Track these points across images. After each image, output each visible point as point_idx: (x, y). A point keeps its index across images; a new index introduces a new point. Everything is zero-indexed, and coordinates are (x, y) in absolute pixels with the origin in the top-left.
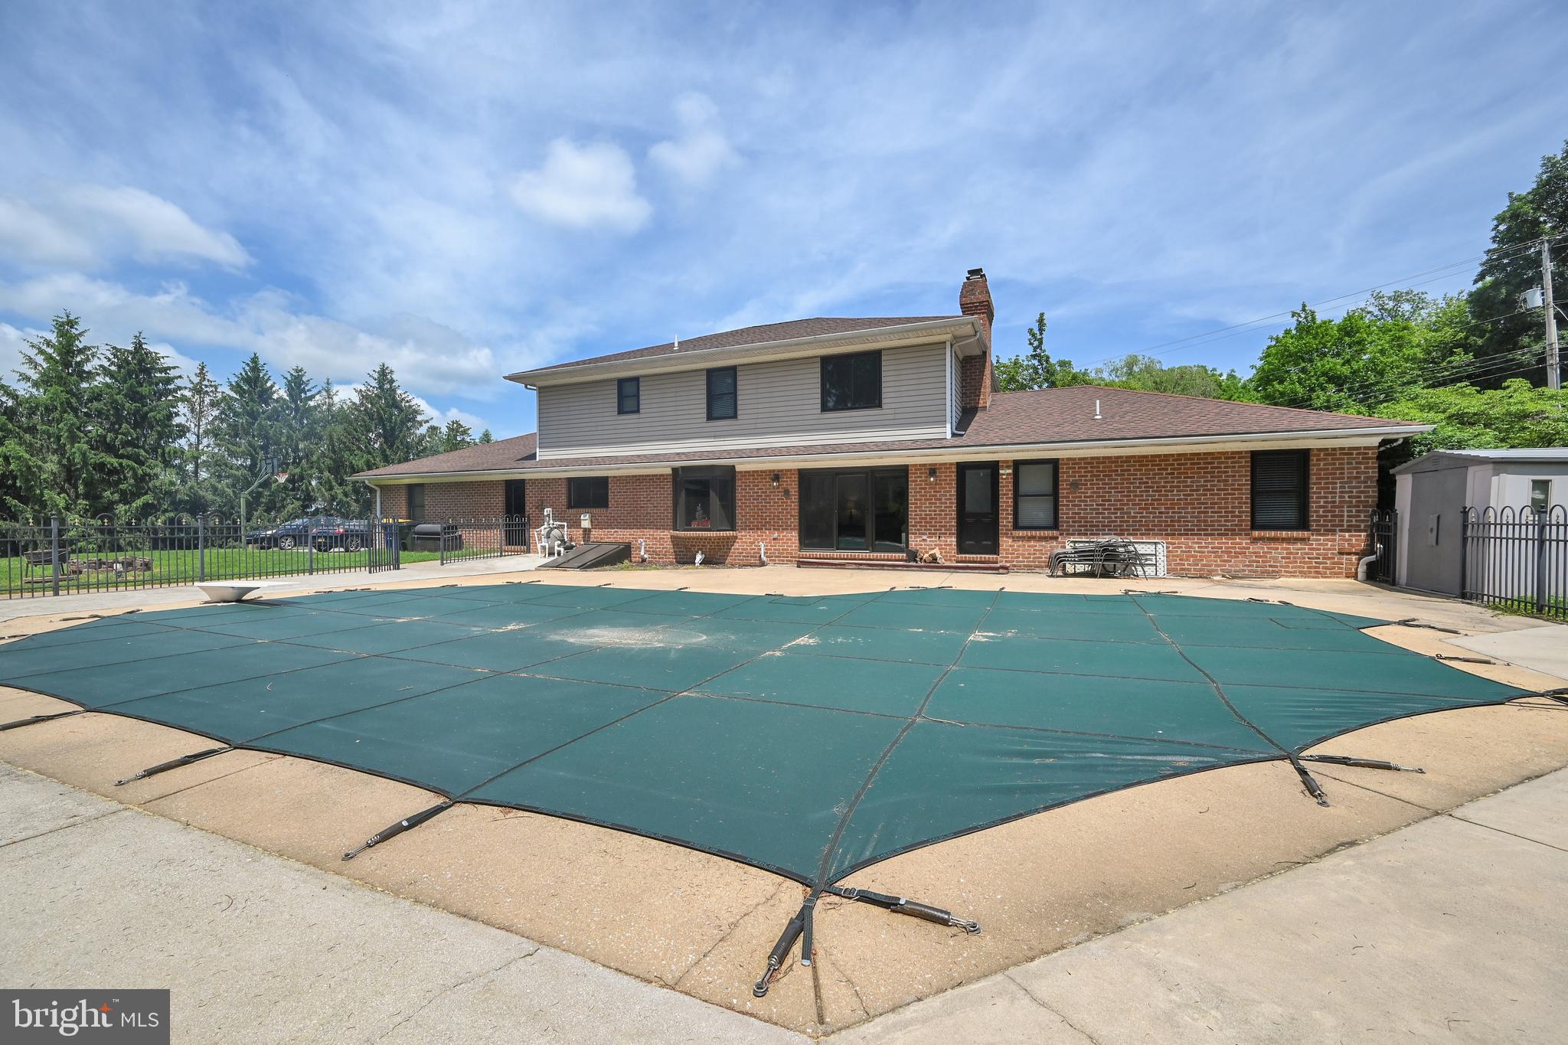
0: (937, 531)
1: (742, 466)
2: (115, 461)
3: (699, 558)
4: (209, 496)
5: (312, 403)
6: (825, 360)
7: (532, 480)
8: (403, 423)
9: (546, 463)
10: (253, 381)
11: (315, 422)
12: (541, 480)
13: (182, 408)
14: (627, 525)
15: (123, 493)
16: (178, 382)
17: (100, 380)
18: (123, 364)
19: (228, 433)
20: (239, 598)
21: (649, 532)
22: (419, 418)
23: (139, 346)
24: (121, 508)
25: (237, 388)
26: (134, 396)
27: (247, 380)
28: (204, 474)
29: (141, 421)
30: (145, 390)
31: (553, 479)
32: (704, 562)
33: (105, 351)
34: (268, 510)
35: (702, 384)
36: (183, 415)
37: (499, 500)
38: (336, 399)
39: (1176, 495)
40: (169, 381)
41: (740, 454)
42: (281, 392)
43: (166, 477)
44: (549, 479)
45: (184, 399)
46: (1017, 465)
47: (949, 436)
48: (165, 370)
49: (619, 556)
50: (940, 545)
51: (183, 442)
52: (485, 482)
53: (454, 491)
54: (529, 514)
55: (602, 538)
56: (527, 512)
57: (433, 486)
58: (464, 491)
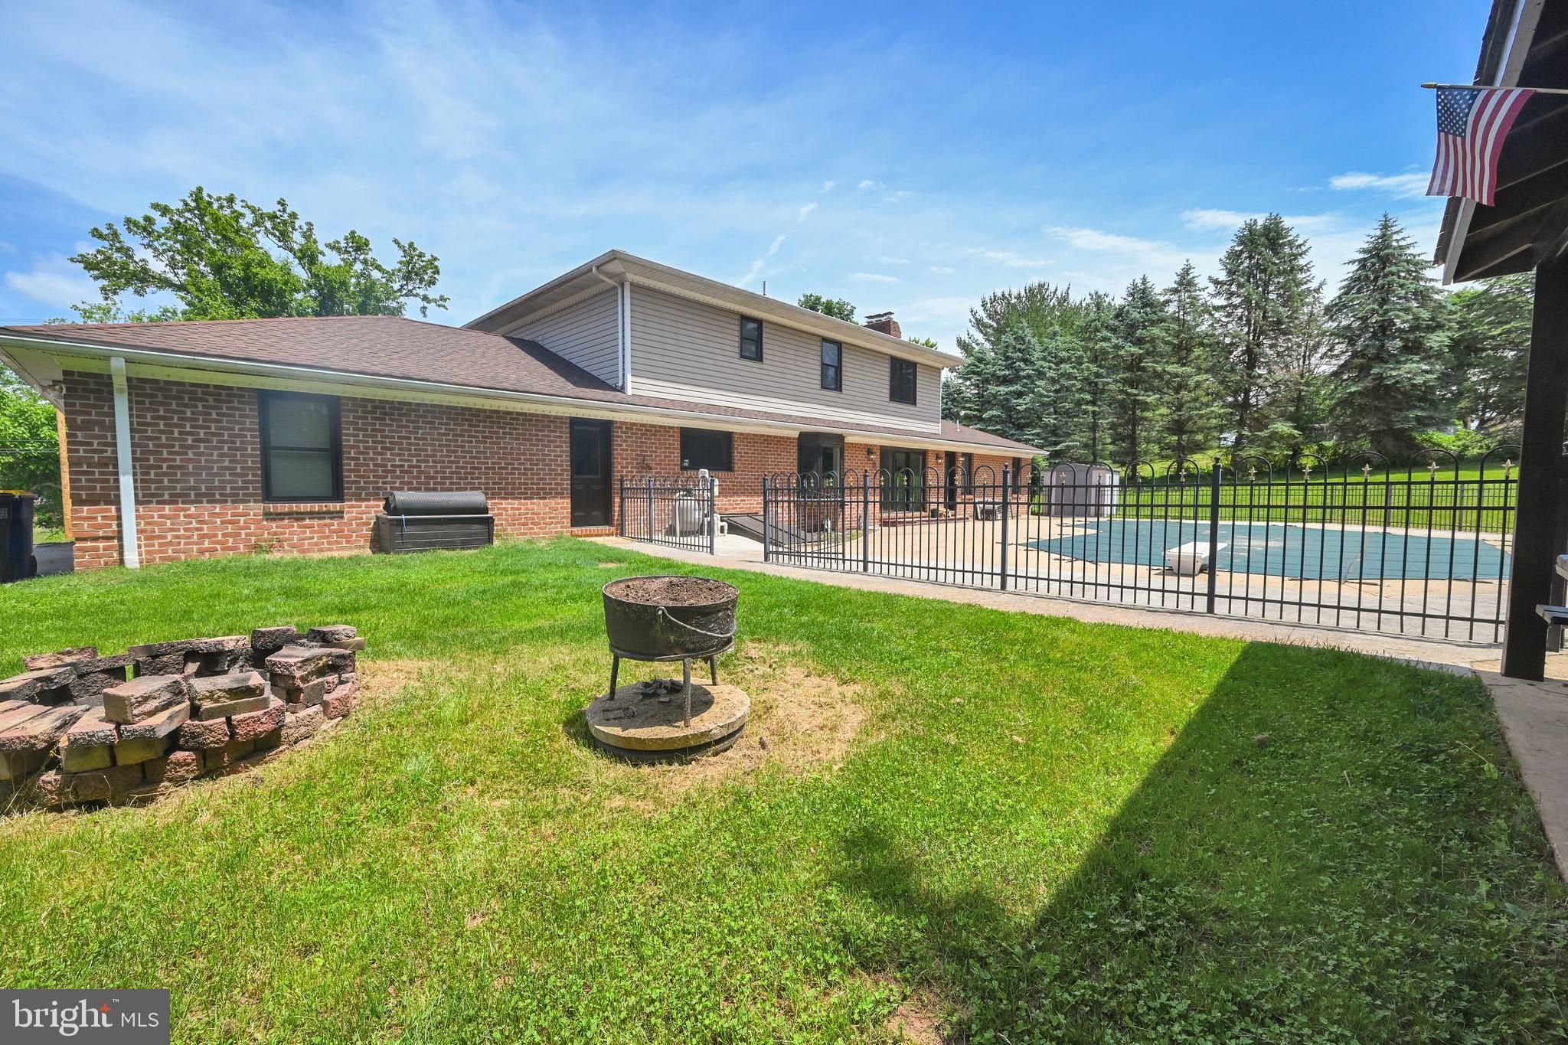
1: (847, 436)
6: (891, 359)
7: (626, 423)
12: (642, 425)
14: (754, 493)
31: (660, 427)
35: (817, 349)
41: (848, 427)
44: (654, 426)
47: (937, 431)
52: (531, 415)
53: (446, 424)
54: (622, 476)
55: (726, 509)
56: (619, 472)
57: (375, 407)
58: (475, 426)
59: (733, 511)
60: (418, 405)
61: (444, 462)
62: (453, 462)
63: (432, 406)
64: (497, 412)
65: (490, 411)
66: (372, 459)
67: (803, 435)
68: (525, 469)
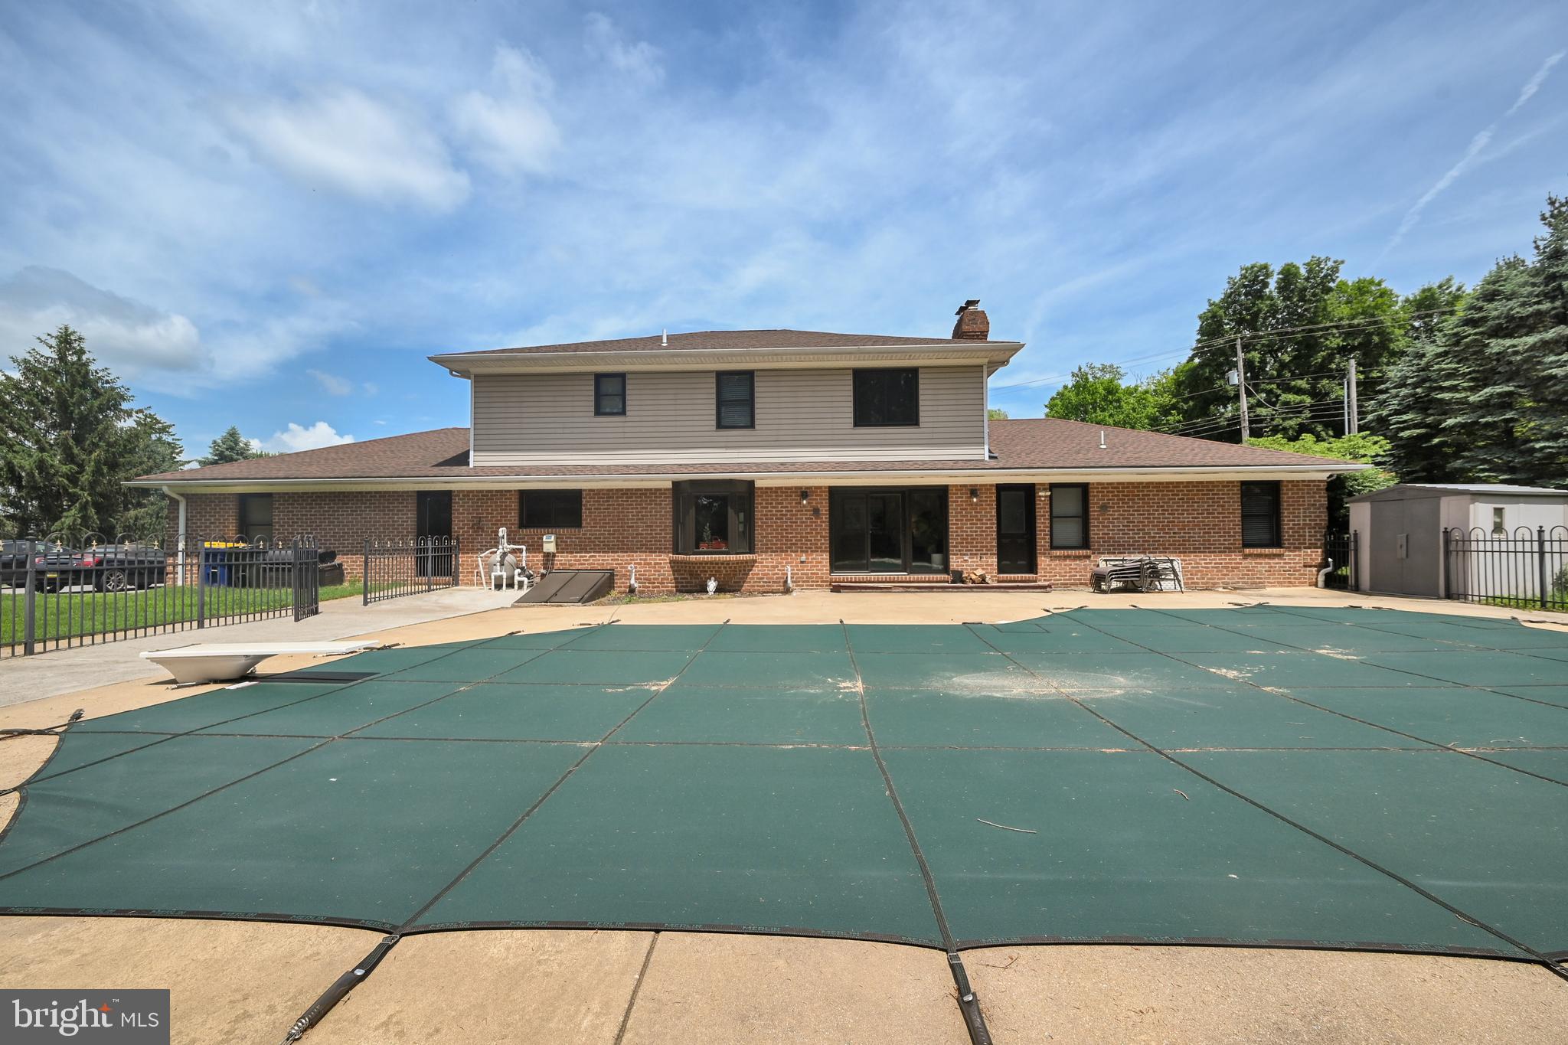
0: (978, 552)
1: (763, 481)
3: (712, 585)
6: (857, 374)
7: (462, 491)
9: (485, 471)
12: (478, 491)
14: (609, 548)
21: (640, 556)
31: (496, 491)
32: (718, 590)
35: (710, 387)
39: (1186, 518)
41: (761, 468)
44: (490, 492)
46: (1056, 487)
47: (987, 457)
49: (601, 588)
52: (385, 492)
53: (328, 504)
54: (458, 535)
55: (571, 565)
56: (456, 532)
57: (289, 497)
58: (346, 504)
59: (580, 567)
60: (313, 493)
61: (326, 529)
62: (331, 529)
63: (320, 493)
64: (360, 493)
65: (357, 492)
66: (286, 530)
67: (676, 484)
68: (379, 532)
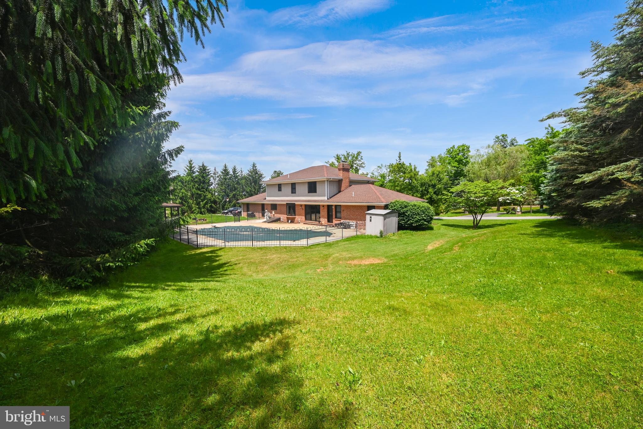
0: (324, 218)
1: (296, 203)
2: (200, 192)
3: (290, 221)
4: (217, 200)
5: (237, 175)
6: (308, 182)
7: (265, 204)
8: (259, 178)
9: (269, 201)
10: (225, 172)
11: (239, 180)
13: (212, 179)
14: (280, 214)
15: (201, 199)
16: (210, 172)
17: (197, 173)
18: (200, 169)
19: (221, 184)
20: (215, 227)
21: (283, 215)
22: (263, 176)
23: (203, 165)
24: (201, 203)
25: (222, 172)
26: (203, 177)
27: (224, 170)
28: (216, 194)
29: (204, 182)
30: (205, 175)
32: (291, 222)
33: (197, 167)
34: (229, 203)
35: (290, 186)
36: (212, 180)
37: (260, 208)
38: (243, 173)
39: (357, 213)
40: (209, 172)
41: (297, 201)
42: (231, 173)
43: (209, 196)
44: (268, 204)
45: (212, 176)
46: (336, 206)
47: (326, 199)
48: (208, 170)
49: (278, 220)
50: (324, 221)
51: (212, 187)
55: (276, 216)
67: (286, 203)
